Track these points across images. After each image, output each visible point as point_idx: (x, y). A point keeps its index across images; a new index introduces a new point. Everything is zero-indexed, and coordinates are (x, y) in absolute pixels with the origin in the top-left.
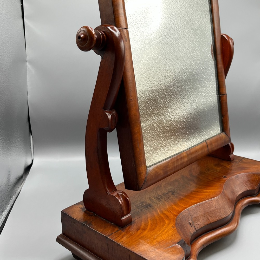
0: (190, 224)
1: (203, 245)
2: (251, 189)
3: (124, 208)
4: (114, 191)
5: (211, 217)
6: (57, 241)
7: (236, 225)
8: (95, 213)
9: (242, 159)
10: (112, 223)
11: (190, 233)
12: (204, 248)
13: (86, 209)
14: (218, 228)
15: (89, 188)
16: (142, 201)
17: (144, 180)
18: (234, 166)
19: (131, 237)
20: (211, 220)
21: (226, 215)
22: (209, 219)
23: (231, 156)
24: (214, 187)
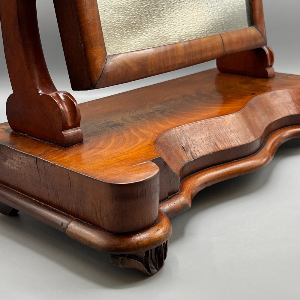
0: (183, 148)
1: (206, 183)
2: (296, 113)
3: (68, 116)
4: (52, 92)
5: (221, 142)
7: (265, 160)
8: (24, 133)
9: (287, 76)
10: (50, 143)
11: (183, 160)
12: (207, 187)
13: (11, 130)
14: (233, 160)
15: (13, 93)
16: (108, 121)
17: (101, 71)
18: (271, 83)
19: (77, 156)
20: (221, 147)
21: (247, 141)
22: (216, 145)
23: (269, 70)
24: (231, 104)
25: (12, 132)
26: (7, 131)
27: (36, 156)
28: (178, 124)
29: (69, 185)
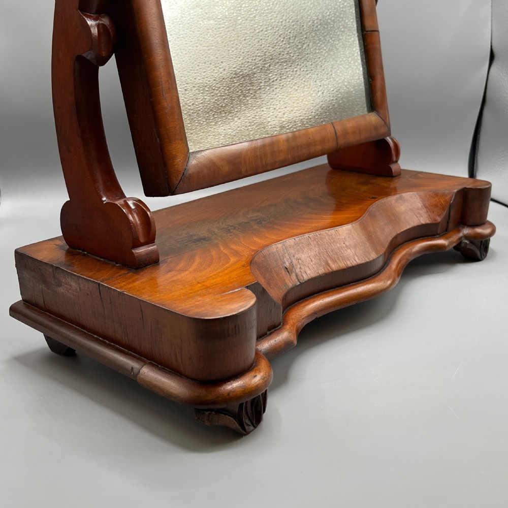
0: (287, 269)
1: (315, 313)
2: (428, 222)
3: (140, 230)
4: (119, 198)
5: (334, 261)
6: (10, 315)
7: (389, 282)
8: (84, 251)
9: (416, 174)
10: (117, 263)
11: (286, 285)
12: (316, 319)
13: (67, 247)
14: (349, 283)
15: (69, 199)
16: (191, 234)
17: (182, 173)
18: (396, 183)
19: (151, 281)
20: (334, 267)
21: (367, 259)
22: (328, 265)
23: (394, 167)
24: (346, 212)
25: (68, 249)
26: (61, 247)
27: (99, 282)
28: (280, 238)
29: (140, 319)
